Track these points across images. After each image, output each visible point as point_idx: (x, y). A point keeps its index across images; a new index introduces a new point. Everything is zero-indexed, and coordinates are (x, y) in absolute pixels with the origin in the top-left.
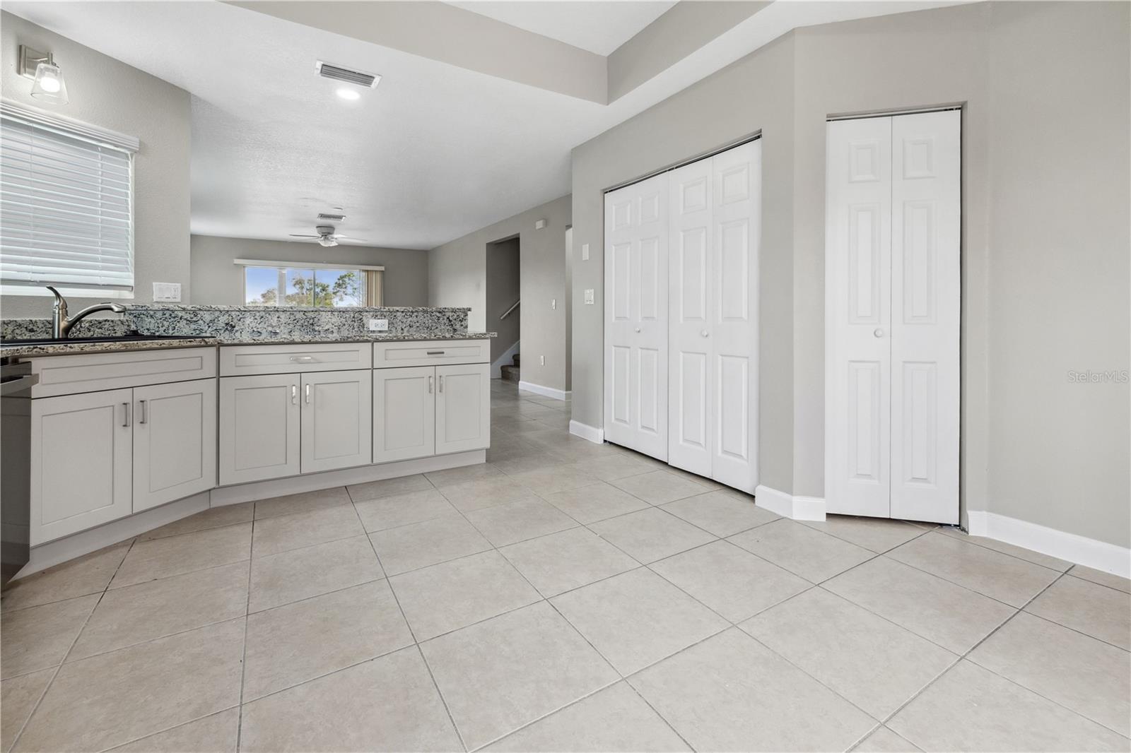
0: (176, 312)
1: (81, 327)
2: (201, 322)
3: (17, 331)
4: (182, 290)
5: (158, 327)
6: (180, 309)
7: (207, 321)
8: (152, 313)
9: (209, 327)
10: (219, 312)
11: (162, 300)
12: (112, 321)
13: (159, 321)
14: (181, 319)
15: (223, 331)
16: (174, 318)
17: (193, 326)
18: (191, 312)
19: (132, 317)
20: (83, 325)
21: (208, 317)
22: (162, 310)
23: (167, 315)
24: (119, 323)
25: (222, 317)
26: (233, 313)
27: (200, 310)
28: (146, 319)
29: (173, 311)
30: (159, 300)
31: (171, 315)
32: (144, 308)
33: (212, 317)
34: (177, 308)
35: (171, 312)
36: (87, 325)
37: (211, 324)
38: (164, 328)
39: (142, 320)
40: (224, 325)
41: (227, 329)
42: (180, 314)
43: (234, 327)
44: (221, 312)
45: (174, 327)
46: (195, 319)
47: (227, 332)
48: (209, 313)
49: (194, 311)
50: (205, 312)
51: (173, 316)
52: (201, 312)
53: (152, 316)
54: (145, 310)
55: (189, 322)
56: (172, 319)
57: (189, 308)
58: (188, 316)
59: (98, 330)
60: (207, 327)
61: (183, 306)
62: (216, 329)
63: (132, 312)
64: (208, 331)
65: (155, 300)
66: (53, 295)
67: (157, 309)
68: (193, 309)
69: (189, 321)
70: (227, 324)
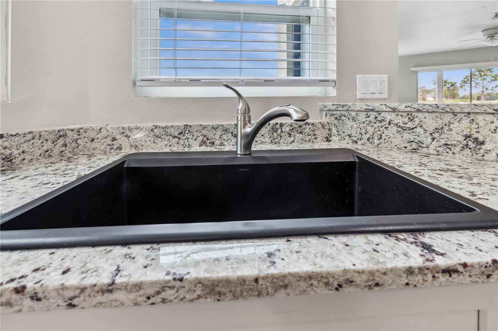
0: (383, 114)
1: (282, 132)
2: (419, 130)
3: (225, 137)
4: (390, 83)
5: (361, 133)
6: (388, 109)
7: (431, 129)
8: (354, 114)
9: (433, 139)
10: (451, 116)
11: (367, 96)
12: (313, 124)
13: (362, 125)
14: (390, 123)
15: (458, 149)
16: (381, 121)
17: (407, 136)
18: (405, 114)
19: (333, 118)
20: (284, 130)
21: (431, 122)
22: (366, 110)
23: (372, 118)
24: (320, 126)
25: (456, 124)
26: (480, 118)
27: (419, 111)
28: (348, 123)
29: (379, 112)
30: (362, 97)
31: (376, 118)
32: (345, 108)
33: (439, 123)
34: (384, 107)
35: (376, 114)
36: (288, 129)
37: (436, 135)
38: (368, 136)
39: (344, 123)
40: (461, 138)
41: (467, 145)
42: (388, 117)
43: (483, 143)
44: (455, 114)
45: (381, 135)
46: (410, 125)
47: (467, 151)
48: (433, 115)
49: (409, 113)
50: (426, 115)
51: (379, 119)
52: (420, 115)
53: (354, 119)
54: (345, 111)
55: (402, 129)
56: (378, 124)
57: (402, 107)
58: (399, 120)
59: (298, 135)
60: (429, 140)
61: (393, 105)
62: (446, 144)
63: (334, 113)
64: (432, 147)
65: (358, 97)
66: (235, 95)
67: (359, 109)
68: (408, 109)
69: (402, 127)
70: (467, 137)
